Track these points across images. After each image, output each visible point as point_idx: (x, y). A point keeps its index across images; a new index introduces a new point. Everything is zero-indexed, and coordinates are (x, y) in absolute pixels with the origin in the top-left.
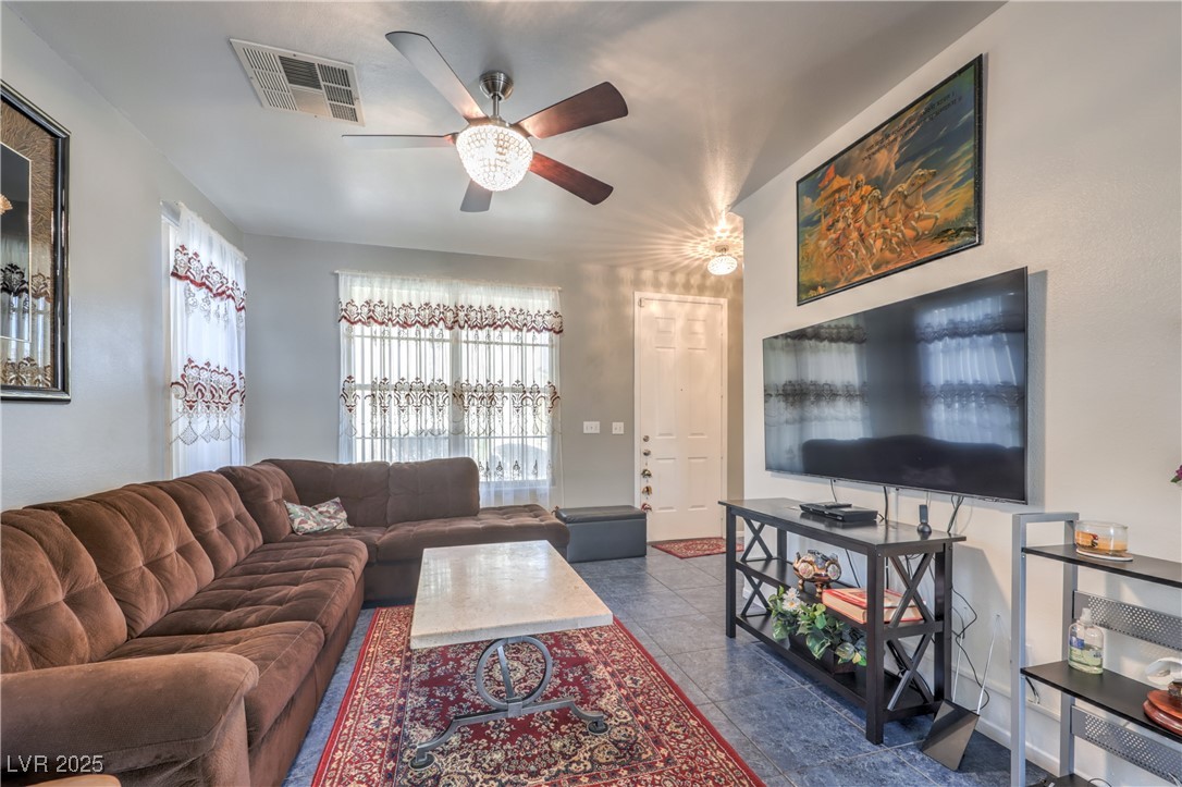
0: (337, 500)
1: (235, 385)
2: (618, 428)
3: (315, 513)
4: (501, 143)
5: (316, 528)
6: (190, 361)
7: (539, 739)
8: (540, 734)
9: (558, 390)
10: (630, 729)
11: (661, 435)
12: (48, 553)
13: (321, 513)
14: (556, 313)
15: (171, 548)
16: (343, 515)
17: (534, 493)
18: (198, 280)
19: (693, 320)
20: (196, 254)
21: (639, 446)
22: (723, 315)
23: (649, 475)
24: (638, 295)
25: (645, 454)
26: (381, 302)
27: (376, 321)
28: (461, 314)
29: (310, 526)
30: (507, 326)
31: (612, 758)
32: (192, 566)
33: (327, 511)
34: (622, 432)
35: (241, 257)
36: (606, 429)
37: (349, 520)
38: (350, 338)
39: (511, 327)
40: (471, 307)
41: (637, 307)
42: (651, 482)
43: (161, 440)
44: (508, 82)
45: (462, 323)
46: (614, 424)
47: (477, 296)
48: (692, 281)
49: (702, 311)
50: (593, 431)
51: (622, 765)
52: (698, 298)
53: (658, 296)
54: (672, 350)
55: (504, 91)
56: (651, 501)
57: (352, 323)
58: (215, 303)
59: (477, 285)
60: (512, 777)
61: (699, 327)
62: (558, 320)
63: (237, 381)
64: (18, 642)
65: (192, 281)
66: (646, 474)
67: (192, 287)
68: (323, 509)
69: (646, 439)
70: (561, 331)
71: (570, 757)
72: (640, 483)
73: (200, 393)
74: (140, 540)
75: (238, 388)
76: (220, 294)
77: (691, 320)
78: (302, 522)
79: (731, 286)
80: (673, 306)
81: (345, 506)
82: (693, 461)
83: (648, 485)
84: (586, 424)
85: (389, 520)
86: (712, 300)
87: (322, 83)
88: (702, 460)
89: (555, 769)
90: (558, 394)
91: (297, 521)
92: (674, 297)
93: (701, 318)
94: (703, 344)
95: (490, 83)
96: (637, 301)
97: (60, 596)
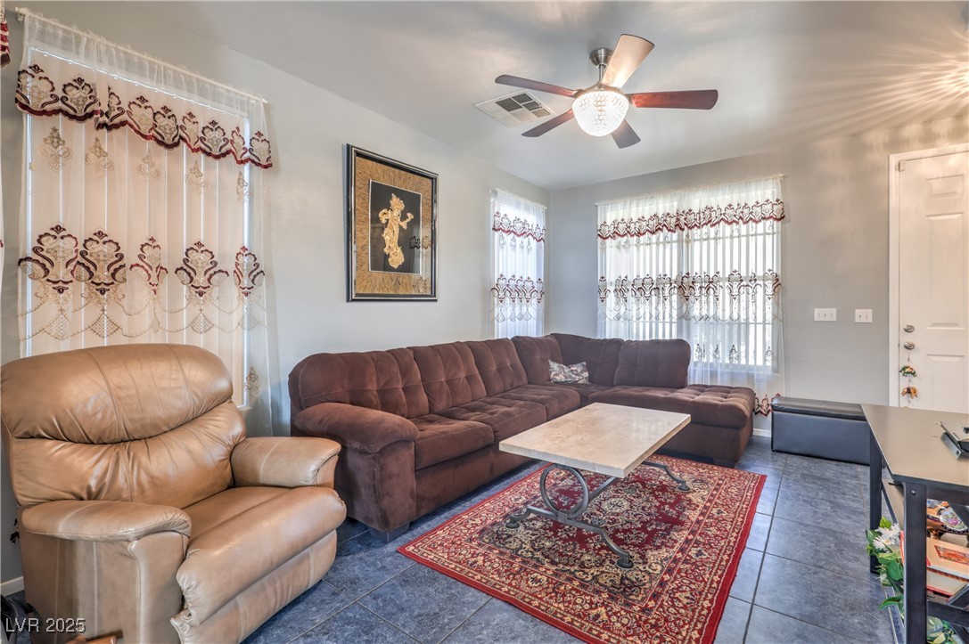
0: (584, 363)
1: (534, 287)
3: (567, 370)
4: (599, 103)
5: (564, 380)
6: (502, 276)
7: (581, 549)
8: (585, 547)
10: (647, 577)
12: (400, 367)
13: (572, 371)
15: (462, 375)
16: (586, 374)
17: (750, 377)
18: (506, 229)
20: (506, 215)
23: (914, 373)
26: (623, 220)
27: (619, 235)
28: (682, 218)
29: (561, 378)
30: (722, 223)
31: (610, 584)
32: (470, 385)
33: (576, 370)
35: (542, 208)
36: (845, 317)
37: (590, 379)
38: (604, 249)
39: (727, 222)
40: (690, 211)
43: (489, 319)
44: (609, 53)
45: (683, 226)
47: (698, 200)
51: (609, 591)
55: (606, 60)
57: (604, 239)
58: (519, 240)
59: (697, 191)
60: (541, 557)
62: (780, 206)
63: (535, 285)
64: (378, 399)
65: (503, 231)
67: (504, 235)
68: (574, 368)
70: (783, 218)
71: (585, 567)
72: (896, 383)
73: (518, 291)
74: (445, 368)
75: (536, 289)
76: (522, 234)
78: (556, 375)
81: (588, 368)
85: (615, 382)
87: (521, 105)
89: (567, 568)
91: (553, 373)
95: (595, 59)
97: (400, 386)
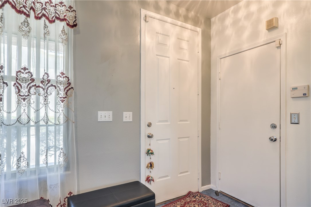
2: (128, 116)
9: (72, 80)
11: (160, 121)
14: (70, 7)
19: (181, 39)
21: (144, 131)
22: (199, 39)
23: (152, 153)
24: (144, 12)
25: (149, 137)
34: (131, 120)
41: (143, 22)
42: (153, 159)
46: (125, 113)
48: (180, 12)
49: (187, 34)
50: (107, 119)
52: (184, 24)
53: (158, 16)
54: (168, 59)
56: (153, 173)
61: (185, 45)
66: (149, 153)
69: (149, 125)
77: (180, 39)
79: (203, 21)
80: (168, 26)
82: (181, 140)
83: (151, 161)
84: (100, 113)
86: (193, 27)
88: (186, 139)
90: (72, 85)
92: (169, 20)
93: (186, 39)
94: (187, 57)
96: (143, 16)
